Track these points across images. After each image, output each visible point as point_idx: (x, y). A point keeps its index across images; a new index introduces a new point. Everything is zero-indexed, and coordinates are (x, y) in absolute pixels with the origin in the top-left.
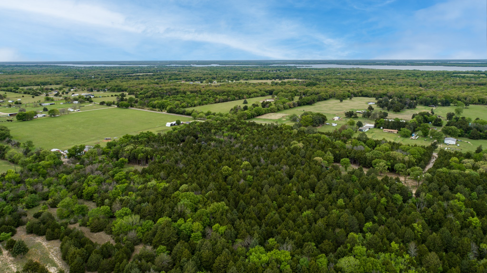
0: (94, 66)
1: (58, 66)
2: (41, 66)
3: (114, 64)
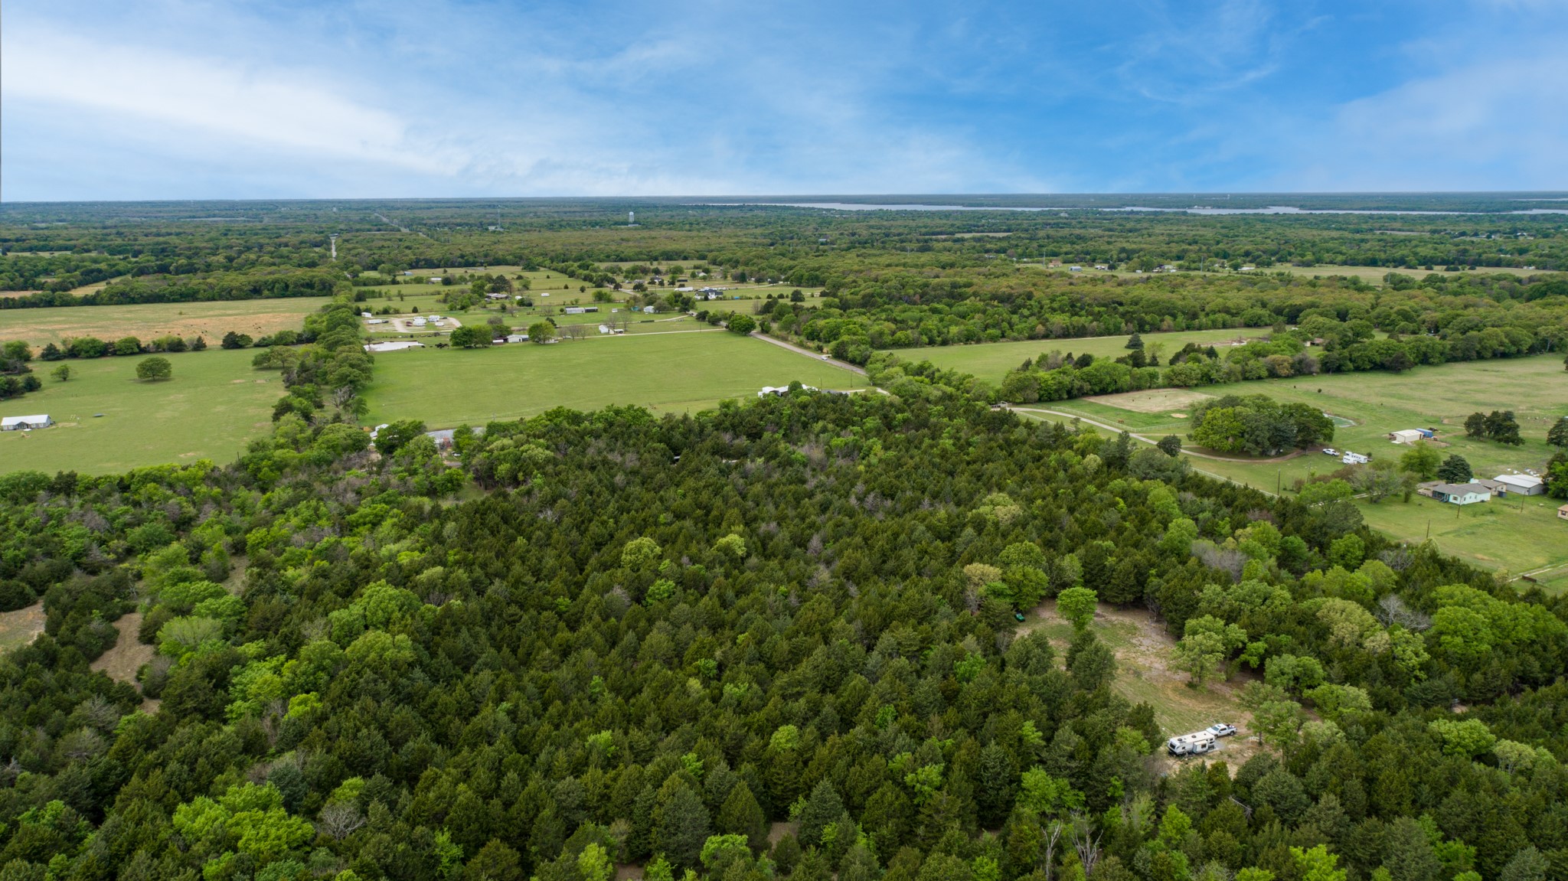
0: (885, 207)
1: (793, 208)
2: (751, 209)
3: (950, 204)
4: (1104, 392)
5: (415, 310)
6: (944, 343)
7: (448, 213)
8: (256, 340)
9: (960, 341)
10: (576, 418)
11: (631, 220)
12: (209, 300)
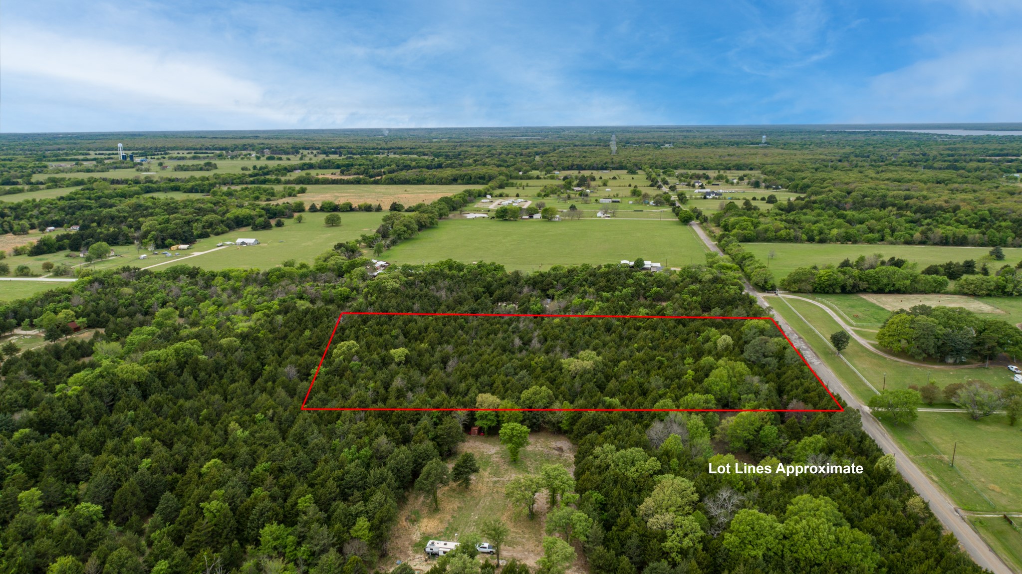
4: (880, 291)
5: (518, 196)
6: (822, 241)
7: (656, 135)
8: (406, 207)
9: (837, 240)
10: (460, 268)
11: (763, 141)
12: (431, 184)
